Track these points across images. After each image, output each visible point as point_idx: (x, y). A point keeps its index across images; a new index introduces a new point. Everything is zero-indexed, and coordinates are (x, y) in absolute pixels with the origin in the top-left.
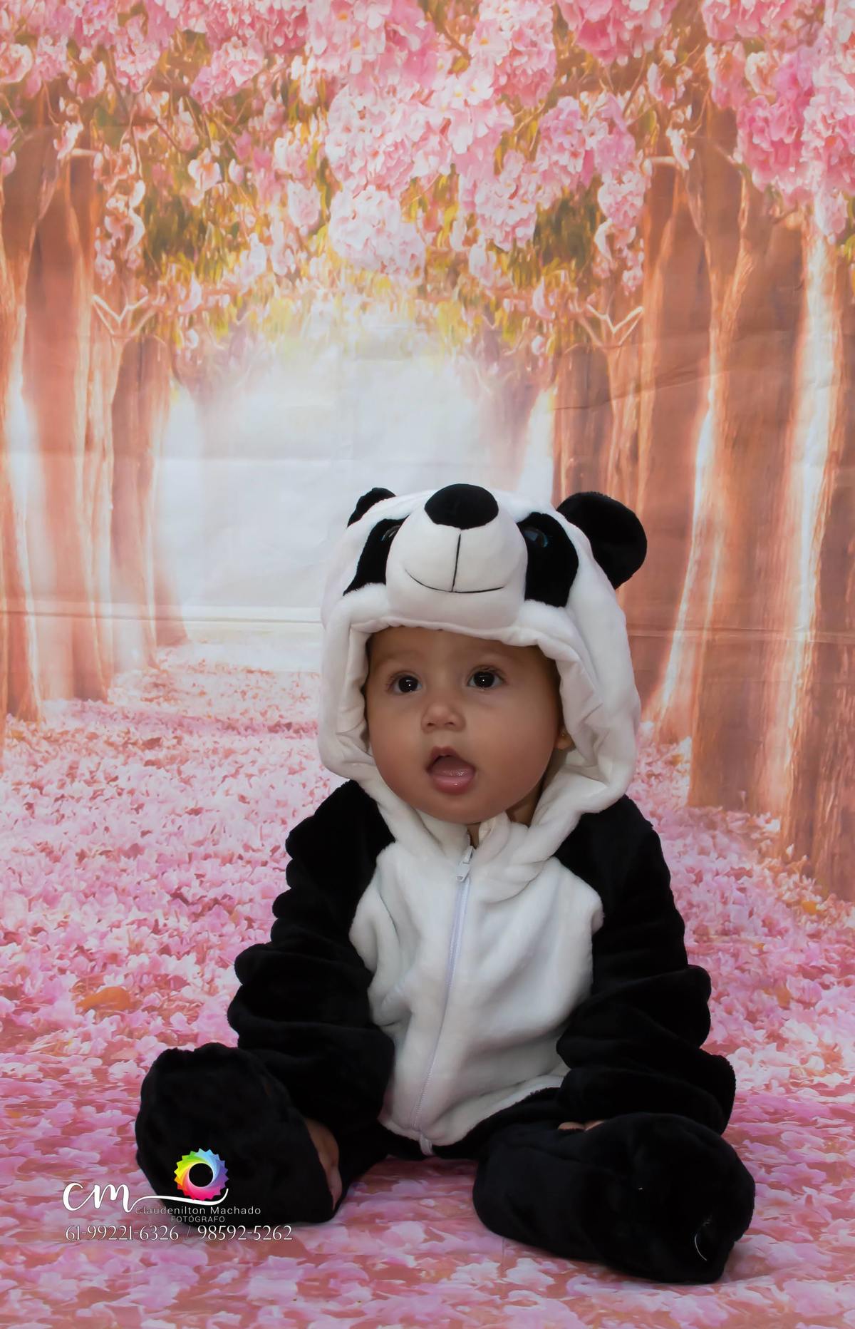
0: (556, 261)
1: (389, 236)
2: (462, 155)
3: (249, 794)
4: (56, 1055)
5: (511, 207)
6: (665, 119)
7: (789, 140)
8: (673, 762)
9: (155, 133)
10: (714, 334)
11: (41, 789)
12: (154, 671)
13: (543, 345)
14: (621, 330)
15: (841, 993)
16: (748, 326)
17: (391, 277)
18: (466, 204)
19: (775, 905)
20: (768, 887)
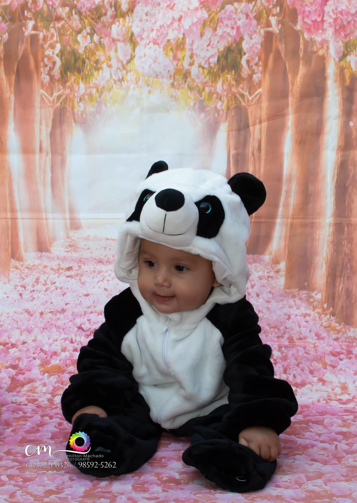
0: (226, 71)
1: (159, 63)
2: (188, 30)
3: (108, 288)
4: (33, 393)
5: (207, 50)
6: (269, 12)
7: (319, 19)
8: (278, 272)
9: (64, 24)
10: (290, 99)
11: (25, 288)
12: (69, 240)
13: (222, 105)
14: (253, 99)
15: (347, 362)
16: (304, 96)
17: (160, 80)
18: (189, 49)
19: (320, 328)
20: (317, 320)
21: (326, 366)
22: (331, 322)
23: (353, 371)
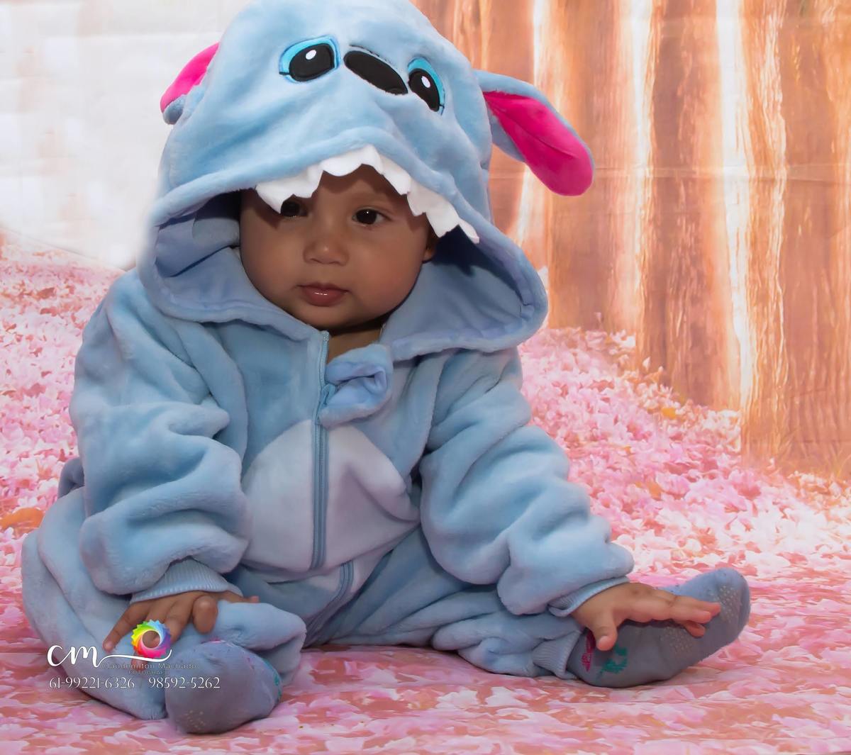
19: (637, 412)
20: (629, 396)
21: (660, 495)
22: (663, 399)
23: (722, 502)
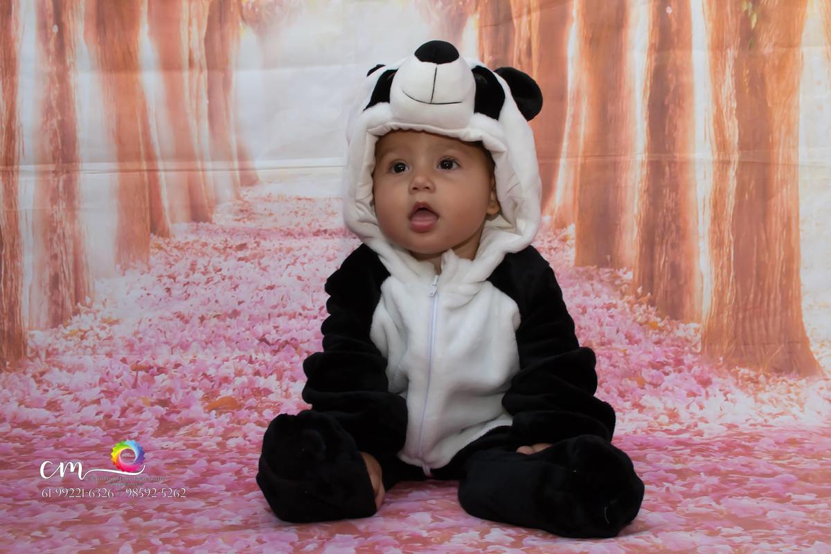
3: (304, 275)
4: (193, 436)
8: (564, 240)
11: (174, 278)
12: (240, 202)
15: (676, 378)
19: (632, 325)
20: (627, 314)
21: (644, 385)
22: (650, 315)
23: (685, 390)
